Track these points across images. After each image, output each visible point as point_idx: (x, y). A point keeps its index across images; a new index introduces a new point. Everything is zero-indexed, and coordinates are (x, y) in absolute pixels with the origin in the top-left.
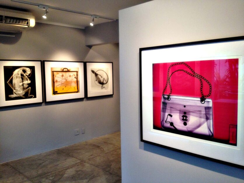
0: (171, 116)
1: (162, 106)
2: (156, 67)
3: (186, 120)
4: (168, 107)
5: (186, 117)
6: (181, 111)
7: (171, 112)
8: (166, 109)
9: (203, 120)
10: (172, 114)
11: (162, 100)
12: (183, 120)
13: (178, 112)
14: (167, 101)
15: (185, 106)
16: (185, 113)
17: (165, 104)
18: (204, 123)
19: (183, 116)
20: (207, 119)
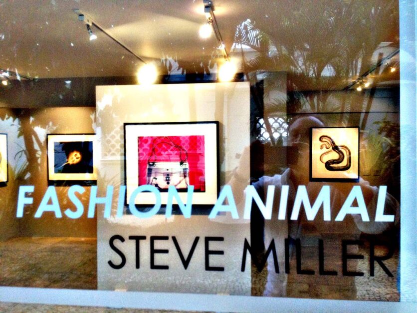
0: (156, 179)
1: (147, 172)
2: (141, 140)
3: (169, 180)
4: (153, 171)
5: (169, 178)
6: (164, 174)
7: (156, 176)
8: (151, 174)
9: (182, 178)
10: (156, 177)
11: (148, 167)
12: (167, 180)
13: (162, 175)
14: (152, 167)
15: (168, 170)
16: (168, 175)
17: (150, 170)
18: (183, 180)
19: (167, 178)
20: (185, 177)
